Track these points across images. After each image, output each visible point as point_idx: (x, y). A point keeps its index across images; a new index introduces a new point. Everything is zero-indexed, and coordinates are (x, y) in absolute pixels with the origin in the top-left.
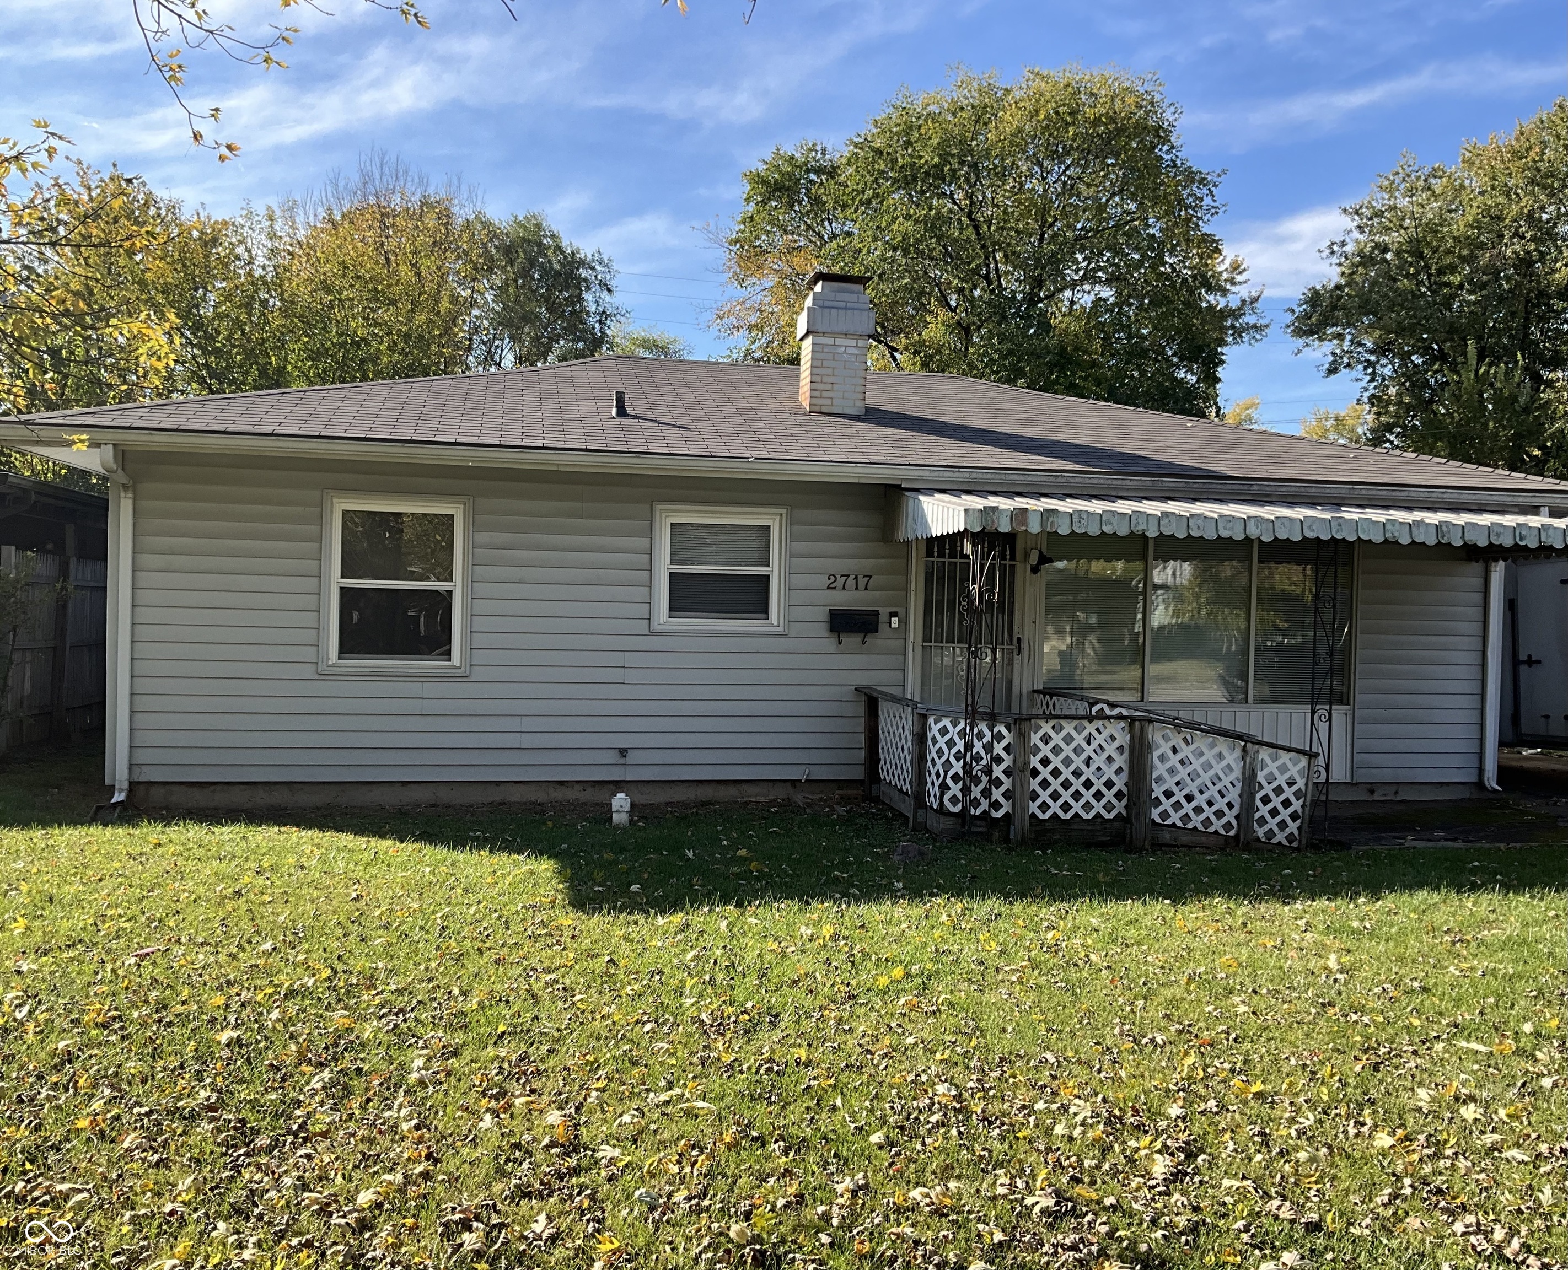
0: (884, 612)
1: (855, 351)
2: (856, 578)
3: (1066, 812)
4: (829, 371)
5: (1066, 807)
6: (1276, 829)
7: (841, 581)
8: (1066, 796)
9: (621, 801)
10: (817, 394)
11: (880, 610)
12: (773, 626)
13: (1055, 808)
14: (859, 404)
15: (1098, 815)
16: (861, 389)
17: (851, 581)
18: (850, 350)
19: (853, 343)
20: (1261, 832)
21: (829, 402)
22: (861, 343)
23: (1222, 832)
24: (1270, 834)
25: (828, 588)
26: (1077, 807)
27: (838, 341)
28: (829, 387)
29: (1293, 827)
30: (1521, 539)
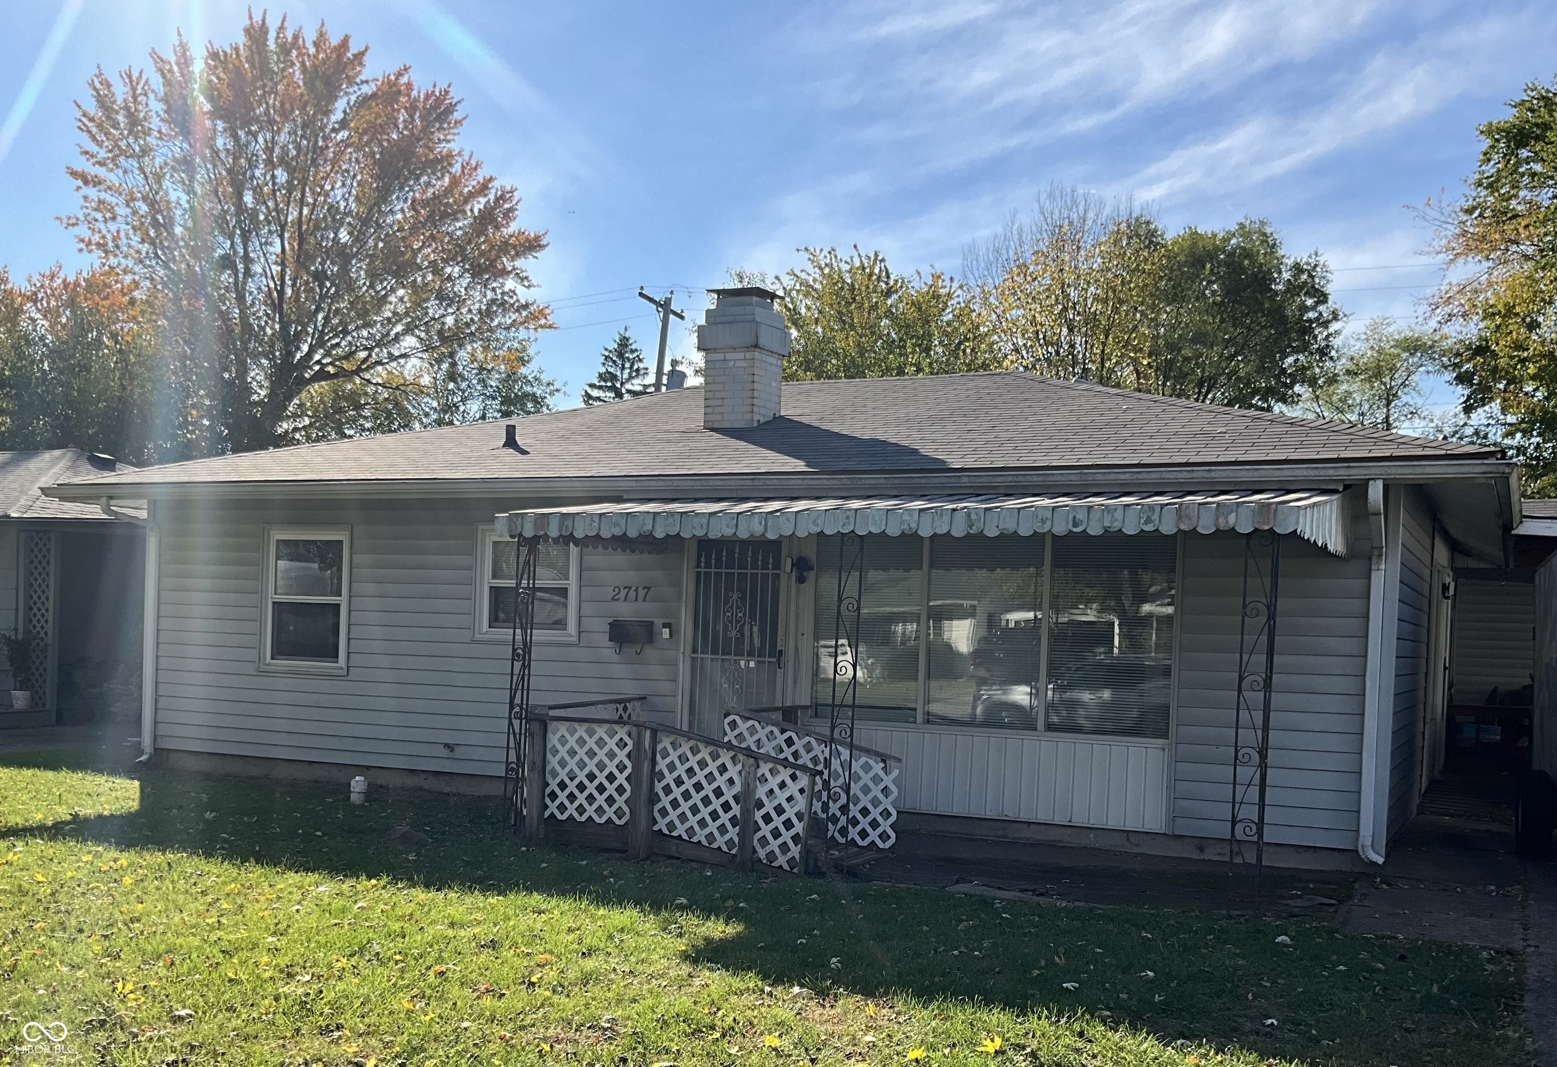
0: (658, 622)
1: (744, 364)
2: (636, 590)
3: (581, 814)
4: (720, 387)
5: (581, 810)
6: (777, 851)
7: (624, 592)
8: (581, 798)
9: (358, 783)
10: (709, 410)
11: (655, 620)
12: (571, 636)
13: (571, 809)
14: (748, 417)
15: (610, 820)
16: (749, 401)
17: (632, 593)
18: (738, 364)
19: (741, 355)
20: (762, 853)
21: (719, 417)
22: (748, 355)
23: (725, 849)
24: (771, 856)
25: (613, 599)
26: (590, 811)
27: (728, 356)
28: (719, 402)
29: (795, 851)
30: (1075, 525)
